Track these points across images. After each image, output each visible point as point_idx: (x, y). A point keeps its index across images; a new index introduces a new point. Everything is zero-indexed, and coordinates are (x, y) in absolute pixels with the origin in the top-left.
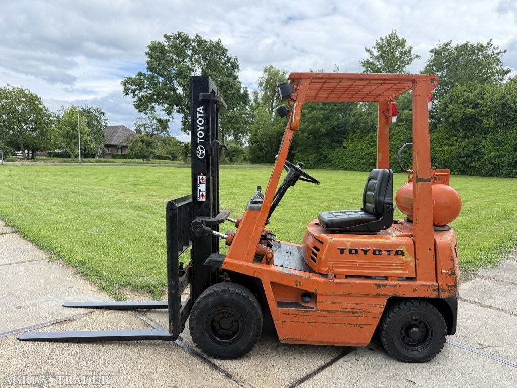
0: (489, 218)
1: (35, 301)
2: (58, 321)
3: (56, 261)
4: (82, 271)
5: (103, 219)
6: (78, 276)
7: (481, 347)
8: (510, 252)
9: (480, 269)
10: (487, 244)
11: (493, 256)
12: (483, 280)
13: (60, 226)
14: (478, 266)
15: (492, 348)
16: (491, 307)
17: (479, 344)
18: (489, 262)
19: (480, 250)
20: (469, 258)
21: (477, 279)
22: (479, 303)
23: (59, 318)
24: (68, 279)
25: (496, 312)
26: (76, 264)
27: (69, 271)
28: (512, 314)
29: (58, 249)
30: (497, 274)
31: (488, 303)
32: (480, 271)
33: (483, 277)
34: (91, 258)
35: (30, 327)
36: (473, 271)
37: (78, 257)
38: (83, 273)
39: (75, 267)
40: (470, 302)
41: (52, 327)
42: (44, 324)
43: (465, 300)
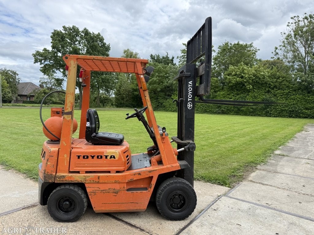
0: (256, 138)
1: (5, 195)
2: (26, 207)
3: (10, 170)
4: (31, 176)
5: (33, 143)
6: (28, 179)
7: (268, 205)
8: (270, 156)
9: (259, 166)
10: (258, 152)
11: (263, 158)
12: (261, 171)
13: (4, 148)
14: (257, 164)
15: (273, 205)
16: (267, 185)
17: (266, 204)
18: (262, 162)
19: (256, 155)
20: (252, 160)
21: (258, 171)
22: (261, 183)
23: (25, 205)
24: (23, 181)
25: (270, 187)
26: (25, 172)
27: (21, 176)
28: (278, 188)
29: (10, 163)
30: (267, 168)
31: (266, 183)
32: (259, 167)
33: (260, 170)
34: (35, 168)
35: (8, 211)
36: (255, 166)
37: (25, 167)
38: (31, 177)
39: (25, 173)
40: (257, 183)
41: (23, 210)
42: (17, 209)
43: (254, 182)
